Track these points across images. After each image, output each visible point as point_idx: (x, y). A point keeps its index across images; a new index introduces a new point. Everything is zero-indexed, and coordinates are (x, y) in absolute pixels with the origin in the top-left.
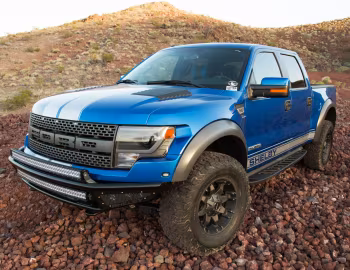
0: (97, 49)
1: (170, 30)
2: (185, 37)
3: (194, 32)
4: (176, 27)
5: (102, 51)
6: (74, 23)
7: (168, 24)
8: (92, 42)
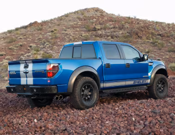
0: (38, 51)
1: (100, 32)
2: (112, 37)
3: (121, 32)
4: (105, 29)
5: (42, 52)
6: (17, 29)
7: (98, 27)
8: (33, 45)
